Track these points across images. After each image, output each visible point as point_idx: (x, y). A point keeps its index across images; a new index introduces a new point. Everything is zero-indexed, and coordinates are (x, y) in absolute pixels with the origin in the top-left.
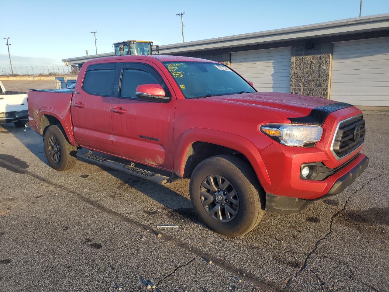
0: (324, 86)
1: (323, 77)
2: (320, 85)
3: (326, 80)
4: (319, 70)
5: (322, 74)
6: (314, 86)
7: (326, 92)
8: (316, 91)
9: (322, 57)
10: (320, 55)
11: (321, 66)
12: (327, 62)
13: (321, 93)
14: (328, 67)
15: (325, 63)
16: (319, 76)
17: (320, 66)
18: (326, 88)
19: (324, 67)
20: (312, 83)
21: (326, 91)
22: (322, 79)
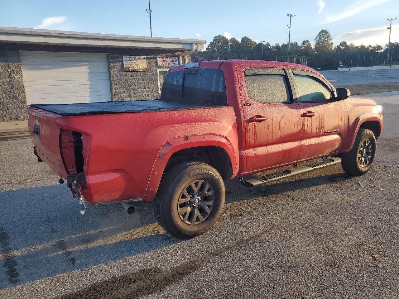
0: (20, 98)
1: (17, 88)
2: (16, 98)
3: (22, 92)
4: (9, 80)
5: (15, 85)
6: (7, 99)
7: (24, 105)
8: (12, 104)
9: (10, 65)
10: (7, 64)
11: (12, 76)
12: (18, 72)
13: (19, 106)
14: (21, 78)
15: (16, 73)
16: (12, 87)
17: (10, 76)
18: (24, 101)
19: (15, 77)
20: (5, 96)
21: (24, 103)
22: (16, 91)
